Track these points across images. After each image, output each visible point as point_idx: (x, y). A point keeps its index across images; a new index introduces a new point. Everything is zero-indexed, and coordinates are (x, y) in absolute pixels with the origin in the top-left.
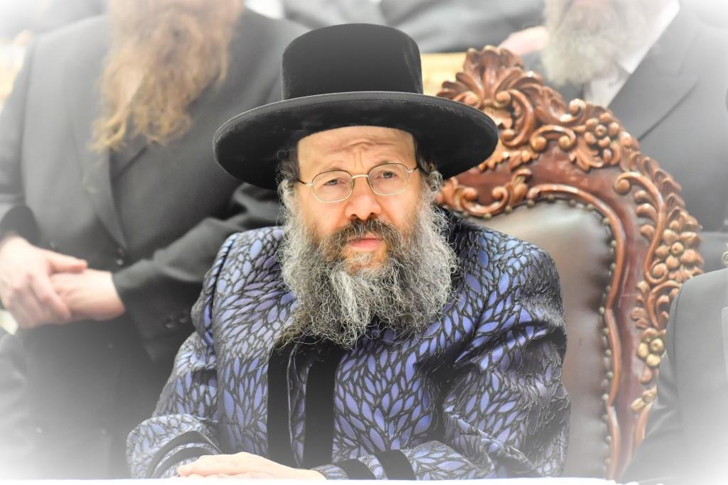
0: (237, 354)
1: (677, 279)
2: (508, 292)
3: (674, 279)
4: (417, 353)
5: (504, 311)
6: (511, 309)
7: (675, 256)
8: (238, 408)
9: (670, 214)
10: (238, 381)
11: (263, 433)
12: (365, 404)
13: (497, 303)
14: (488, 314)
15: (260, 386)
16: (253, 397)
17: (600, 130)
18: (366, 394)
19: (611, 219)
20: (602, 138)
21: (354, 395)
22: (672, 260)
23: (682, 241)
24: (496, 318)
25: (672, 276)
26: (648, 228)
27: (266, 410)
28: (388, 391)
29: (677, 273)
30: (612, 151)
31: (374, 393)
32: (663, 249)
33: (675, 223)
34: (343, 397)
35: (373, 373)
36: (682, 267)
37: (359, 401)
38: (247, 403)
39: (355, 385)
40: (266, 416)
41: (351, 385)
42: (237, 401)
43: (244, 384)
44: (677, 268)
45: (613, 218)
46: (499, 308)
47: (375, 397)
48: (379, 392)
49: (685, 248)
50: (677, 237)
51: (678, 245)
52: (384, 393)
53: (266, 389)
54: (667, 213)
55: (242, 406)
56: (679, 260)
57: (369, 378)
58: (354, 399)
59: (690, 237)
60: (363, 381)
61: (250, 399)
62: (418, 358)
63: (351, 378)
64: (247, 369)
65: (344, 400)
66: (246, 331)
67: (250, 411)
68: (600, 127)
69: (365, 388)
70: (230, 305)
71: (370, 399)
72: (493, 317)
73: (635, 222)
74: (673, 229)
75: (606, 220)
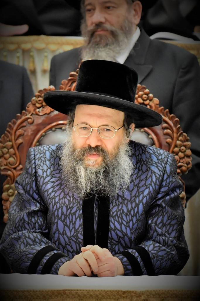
0: (64, 204)
1: (184, 162)
2: (171, 173)
3: (183, 162)
4: (143, 203)
5: (170, 182)
6: (172, 181)
7: (182, 152)
8: (66, 228)
9: (179, 134)
10: (66, 216)
11: (81, 239)
12: (123, 225)
13: (167, 179)
14: (164, 183)
15: (78, 219)
16: (75, 223)
17: (145, 97)
18: (123, 221)
19: (152, 136)
20: (146, 100)
21: (118, 222)
22: (181, 154)
23: (185, 146)
24: (167, 185)
25: (181, 161)
26: (169, 140)
27: (82, 229)
28: (132, 220)
29: (184, 160)
30: (151, 106)
31: (126, 221)
32: (176, 149)
33: (180, 138)
34: (113, 222)
35: (126, 212)
36: (185, 157)
37: (120, 224)
38: (71, 226)
39: (118, 217)
40: (83, 232)
41: (116, 217)
42: (65, 225)
43: (69, 218)
44: (183, 158)
45: (153, 135)
46: (168, 181)
47: (127, 223)
48: (128, 220)
49: (186, 149)
50: (183, 144)
51: (183, 148)
52: (130, 221)
53: (82, 220)
54: (177, 133)
55: (69, 227)
56: (184, 154)
57: (124, 214)
58: (119, 223)
59: (189, 144)
60: (122, 216)
61: (73, 224)
62: (143, 205)
63: (117, 215)
64: (71, 211)
65: (114, 224)
66: (63, 194)
67: (73, 229)
68: (144, 96)
69: (122, 219)
70: (49, 181)
71: (125, 223)
72: (166, 184)
73: (162, 138)
74: (181, 141)
75: (150, 136)
